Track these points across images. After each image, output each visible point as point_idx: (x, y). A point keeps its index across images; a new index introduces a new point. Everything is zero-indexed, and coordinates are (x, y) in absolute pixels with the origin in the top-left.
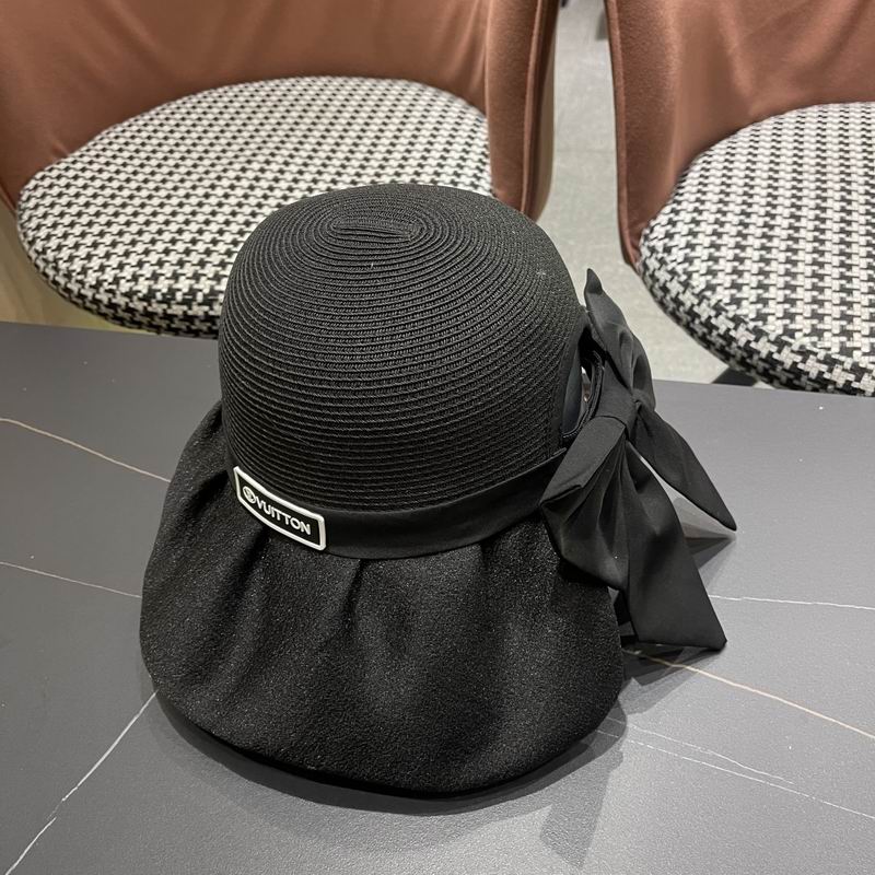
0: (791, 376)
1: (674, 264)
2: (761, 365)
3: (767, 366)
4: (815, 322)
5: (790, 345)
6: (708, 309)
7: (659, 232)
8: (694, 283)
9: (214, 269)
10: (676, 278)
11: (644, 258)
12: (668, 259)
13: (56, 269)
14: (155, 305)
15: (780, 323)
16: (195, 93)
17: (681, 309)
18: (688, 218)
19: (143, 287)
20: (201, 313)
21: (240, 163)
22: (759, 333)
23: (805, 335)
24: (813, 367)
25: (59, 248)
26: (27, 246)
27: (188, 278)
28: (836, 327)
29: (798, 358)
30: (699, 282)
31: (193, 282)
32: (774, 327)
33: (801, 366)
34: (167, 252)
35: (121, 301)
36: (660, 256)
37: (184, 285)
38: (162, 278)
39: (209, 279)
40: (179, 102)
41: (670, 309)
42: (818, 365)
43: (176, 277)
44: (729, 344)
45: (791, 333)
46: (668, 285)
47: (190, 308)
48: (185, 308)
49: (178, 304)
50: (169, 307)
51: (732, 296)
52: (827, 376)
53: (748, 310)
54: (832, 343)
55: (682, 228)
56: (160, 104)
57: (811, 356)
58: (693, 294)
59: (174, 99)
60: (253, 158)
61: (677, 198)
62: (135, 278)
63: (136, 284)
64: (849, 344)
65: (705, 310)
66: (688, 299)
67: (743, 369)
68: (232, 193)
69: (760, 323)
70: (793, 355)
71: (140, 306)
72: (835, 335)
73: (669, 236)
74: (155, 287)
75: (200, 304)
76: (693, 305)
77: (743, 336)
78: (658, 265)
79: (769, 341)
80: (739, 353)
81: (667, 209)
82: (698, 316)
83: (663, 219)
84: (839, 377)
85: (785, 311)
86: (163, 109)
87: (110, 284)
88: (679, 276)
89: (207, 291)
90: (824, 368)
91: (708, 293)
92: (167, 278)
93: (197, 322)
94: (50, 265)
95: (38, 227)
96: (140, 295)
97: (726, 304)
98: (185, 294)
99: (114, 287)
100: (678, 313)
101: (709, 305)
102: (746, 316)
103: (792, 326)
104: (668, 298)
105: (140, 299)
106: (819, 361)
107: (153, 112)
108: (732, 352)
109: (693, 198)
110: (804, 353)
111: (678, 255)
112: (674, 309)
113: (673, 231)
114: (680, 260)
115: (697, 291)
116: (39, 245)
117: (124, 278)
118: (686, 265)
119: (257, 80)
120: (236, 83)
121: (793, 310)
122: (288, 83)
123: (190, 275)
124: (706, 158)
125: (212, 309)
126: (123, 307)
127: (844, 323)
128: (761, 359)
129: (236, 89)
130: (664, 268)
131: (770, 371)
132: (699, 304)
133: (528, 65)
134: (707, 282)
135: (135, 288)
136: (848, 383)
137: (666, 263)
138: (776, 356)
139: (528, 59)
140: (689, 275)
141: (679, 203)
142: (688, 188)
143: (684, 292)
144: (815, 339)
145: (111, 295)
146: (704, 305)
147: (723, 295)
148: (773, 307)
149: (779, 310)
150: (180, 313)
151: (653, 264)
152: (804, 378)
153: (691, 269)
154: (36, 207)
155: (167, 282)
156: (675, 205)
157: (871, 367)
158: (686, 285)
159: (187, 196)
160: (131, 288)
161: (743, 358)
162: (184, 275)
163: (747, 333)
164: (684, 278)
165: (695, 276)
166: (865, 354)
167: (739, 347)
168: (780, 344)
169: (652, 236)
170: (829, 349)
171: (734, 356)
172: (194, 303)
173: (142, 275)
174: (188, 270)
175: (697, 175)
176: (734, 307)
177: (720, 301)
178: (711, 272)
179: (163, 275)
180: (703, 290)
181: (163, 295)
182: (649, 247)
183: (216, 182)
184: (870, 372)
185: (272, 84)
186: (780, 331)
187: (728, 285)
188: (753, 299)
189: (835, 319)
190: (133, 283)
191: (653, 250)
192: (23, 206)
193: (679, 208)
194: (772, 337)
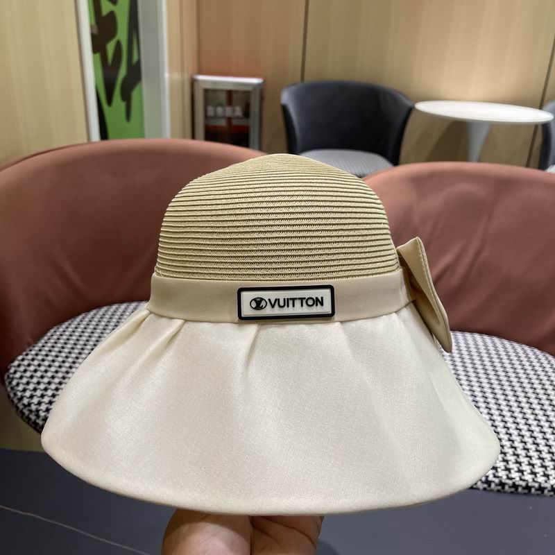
13: (38, 416)
25: (39, 403)
26: (16, 401)
94: (33, 414)
95: (24, 390)
116: (26, 401)
154: (21, 377)
192: (11, 376)
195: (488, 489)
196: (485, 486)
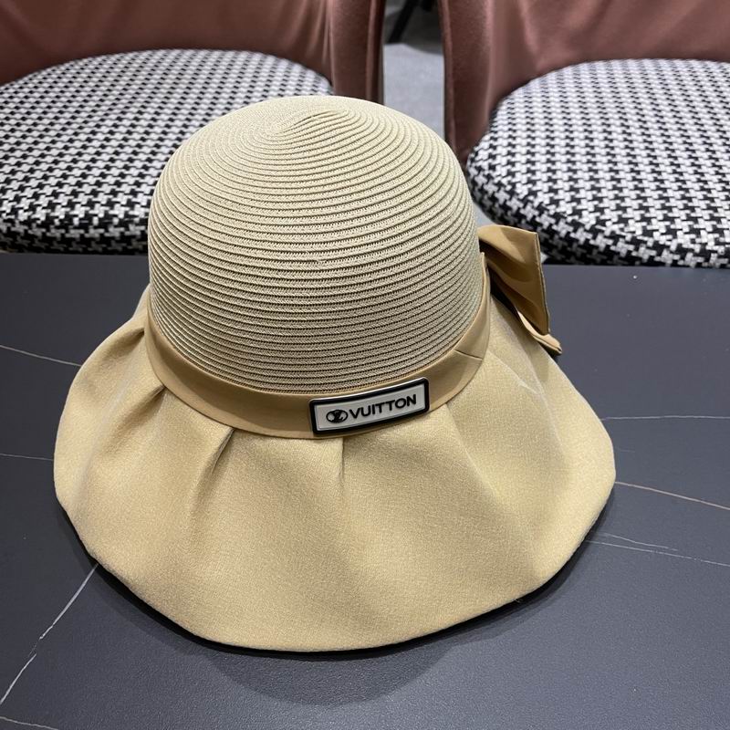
0: (605, 257)
1: (499, 178)
2: (580, 251)
3: (585, 251)
4: (620, 212)
5: (603, 232)
6: (532, 210)
7: (483, 154)
8: (518, 191)
9: (106, 197)
10: (502, 188)
11: (472, 176)
12: (494, 174)
14: (53, 231)
15: (593, 215)
16: (62, 63)
17: (509, 213)
18: (505, 143)
19: (41, 215)
20: (97, 236)
21: (115, 114)
22: (576, 225)
23: (614, 223)
24: (622, 248)
27: (83, 206)
28: (637, 215)
29: (610, 242)
30: (522, 190)
31: (88, 208)
32: (589, 219)
33: (613, 248)
34: (60, 185)
35: (20, 229)
36: (486, 173)
37: (80, 211)
38: (59, 207)
39: (102, 205)
40: (49, 70)
41: (499, 215)
42: (626, 246)
43: (71, 205)
44: (552, 237)
45: (603, 223)
46: (497, 195)
47: (87, 232)
48: (82, 231)
49: (76, 228)
50: (67, 232)
51: (551, 199)
52: (634, 254)
53: (565, 208)
54: (636, 228)
55: (502, 150)
56: (31, 73)
57: (621, 240)
58: (519, 199)
59: (44, 68)
60: (126, 110)
61: (493, 129)
62: (32, 208)
63: (34, 213)
64: (649, 228)
65: (530, 211)
66: (515, 204)
67: (563, 257)
68: (112, 137)
69: (576, 217)
70: (605, 240)
71: (38, 232)
72: (637, 221)
73: (492, 157)
74: (52, 214)
75: (96, 228)
76: (519, 209)
77: (563, 228)
78: (485, 180)
79: (585, 230)
80: (561, 244)
81: (487, 137)
82: (524, 217)
83: (484, 144)
84: (644, 253)
85: (596, 206)
86: (35, 76)
87: (8, 214)
88: (505, 186)
89: (101, 215)
90: (631, 247)
91: (531, 198)
92: (63, 207)
93: (93, 244)
96: (39, 222)
97: (547, 205)
98: (81, 219)
99: (13, 217)
100: (506, 218)
101: (533, 207)
102: (565, 213)
103: (603, 217)
104: (497, 205)
105: (38, 226)
106: (627, 243)
107: (26, 79)
108: (554, 243)
109: (506, 128)
110: (615, 237)
111: (502, 171)
112: (502, 215)
113: (494, 153)
114: (504, 174)
115: (521, 197)
117: (22, 208)
118: (509, 178)
119: (117, 53)
120: (99, 54)
121: (601, 205)
122: (145, 54)
123: (84, 203)
124: (508, 101)
125: (107, 231)
126: (22, 235)
127: (642, 212)
128: (580, 246)
129: (99, 59)
130: (491, 181)
131: (587, 255)
132: (524, 207)
133: (368, 19)
134: (529, 189)
135: (33, 217)
136: (651, 258)
137: (493, 178)
138: (592, 242)
139: (369, 14)
140: (514, 185)
141: (496, 132)
142: (500, 122)
143: (510, 199)
144: (622, 225)
145: (9, 225)
146: (529, 207)
147: (544, 198)
148: (584, 204)
149: (591, 206)
150: (78, 236)
151: (481, 180)
152: (616, 258)
153: (514, 180)
155: (63, 210)
156: (492, 135)
157: (668, 243)
158: (512, 193)
159: (71, 141)
160: (29, 217)
161: (564, 247)
162: (79, 203)
163: (566, 226)
164: (509, 188)
165: (518, 185)
166: (662, 234)
167: (561, 239)
168: (595, 232)
169: (477, 159)
170: (634, 232)
171: (556, 247)
172: (91, 227)
173: (39, 205)
174: (83, 199)
175: (505, 113)
176: (553, 207)
177: (542, 203)
178: (530, 181)
179: (59, 204)
180: (526, 196)
181: (61, 220)
182: (476, 168)
183: (96, 129)
184: (668, 247)
185: (131, 55)
186: (594, 222)
187: (546, 190)
188: (568, 199)
189: (635, 210)
190: (31, 213)
191: (480, 169)
193: (496, 136)
194: (588, 227)
195: (706, 264)
196: (700, 260)
